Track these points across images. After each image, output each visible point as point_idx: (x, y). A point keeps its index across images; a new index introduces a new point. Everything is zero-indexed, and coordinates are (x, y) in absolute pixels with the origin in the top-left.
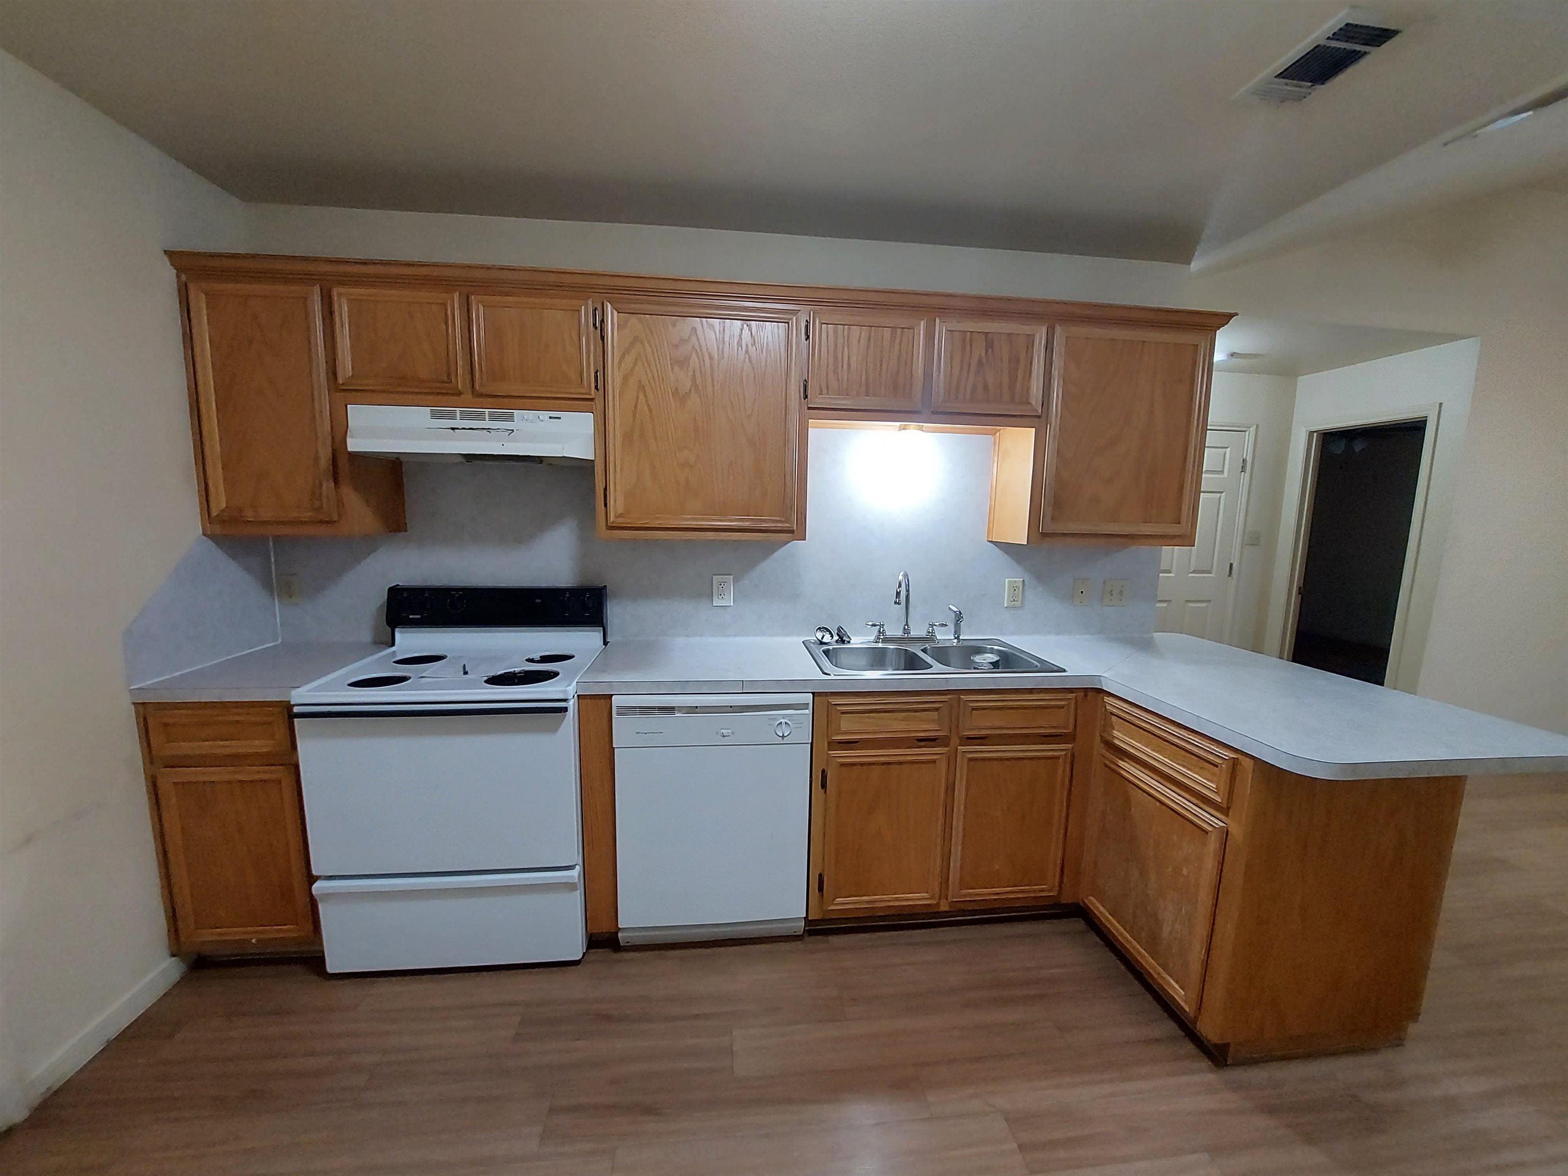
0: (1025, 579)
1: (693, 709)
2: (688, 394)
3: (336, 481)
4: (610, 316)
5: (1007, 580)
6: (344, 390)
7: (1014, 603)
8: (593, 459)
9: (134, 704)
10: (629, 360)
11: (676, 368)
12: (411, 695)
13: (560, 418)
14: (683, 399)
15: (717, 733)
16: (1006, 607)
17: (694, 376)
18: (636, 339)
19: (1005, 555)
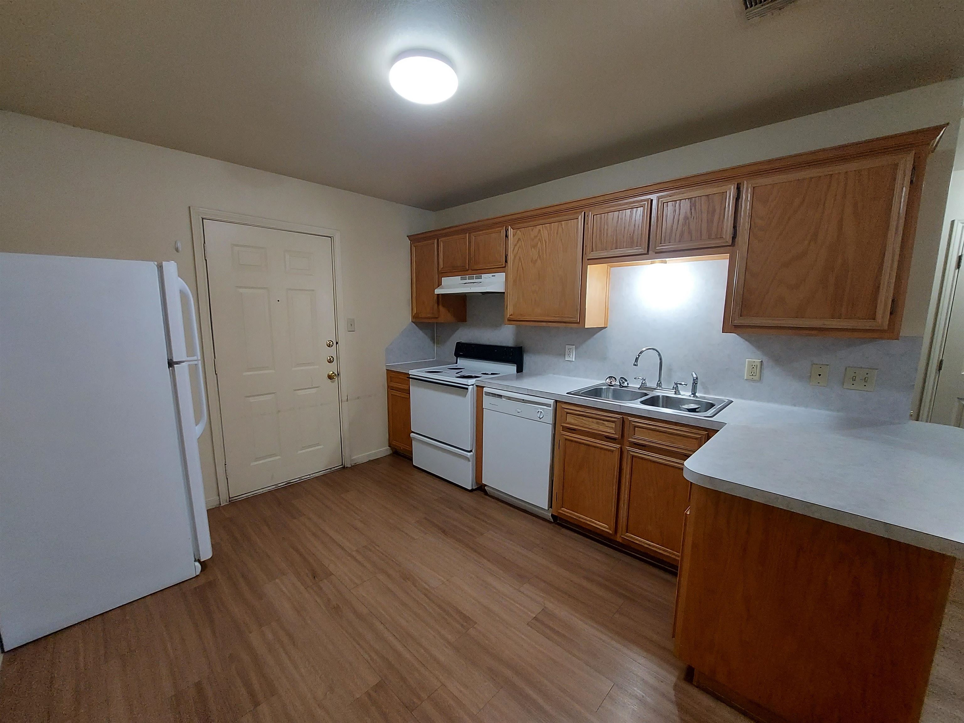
0: (763, 360)
1: (509, 398)
2: (536, 260)
3: (438, 304)
4: (511, 231)
5: (747, 360)
6: (442, 273)
7: (752, 377)
8: (504, 291)
9: (387, 370)
10: (516, 248)
11: (533, 249)
12: (449, 379)
13: (495, 276)
14: (534, 262)
15: (516, 410)
16: (746, 380)
17: (539, 252)
18: (519, 239)
19: (747, 342)
